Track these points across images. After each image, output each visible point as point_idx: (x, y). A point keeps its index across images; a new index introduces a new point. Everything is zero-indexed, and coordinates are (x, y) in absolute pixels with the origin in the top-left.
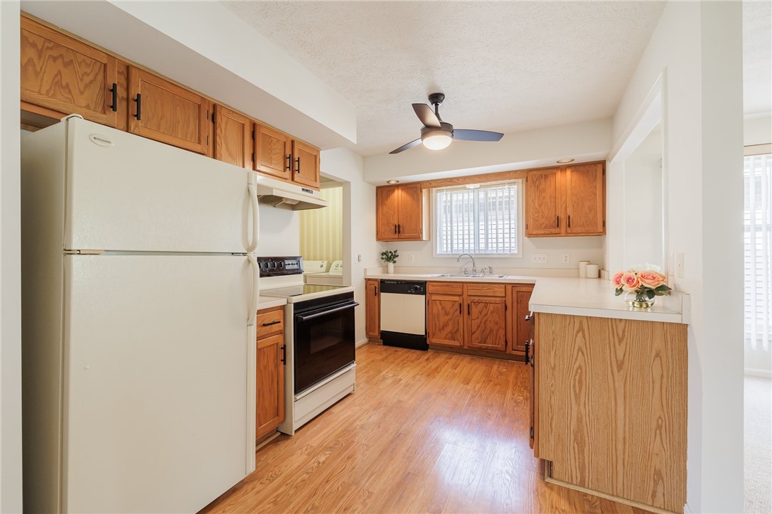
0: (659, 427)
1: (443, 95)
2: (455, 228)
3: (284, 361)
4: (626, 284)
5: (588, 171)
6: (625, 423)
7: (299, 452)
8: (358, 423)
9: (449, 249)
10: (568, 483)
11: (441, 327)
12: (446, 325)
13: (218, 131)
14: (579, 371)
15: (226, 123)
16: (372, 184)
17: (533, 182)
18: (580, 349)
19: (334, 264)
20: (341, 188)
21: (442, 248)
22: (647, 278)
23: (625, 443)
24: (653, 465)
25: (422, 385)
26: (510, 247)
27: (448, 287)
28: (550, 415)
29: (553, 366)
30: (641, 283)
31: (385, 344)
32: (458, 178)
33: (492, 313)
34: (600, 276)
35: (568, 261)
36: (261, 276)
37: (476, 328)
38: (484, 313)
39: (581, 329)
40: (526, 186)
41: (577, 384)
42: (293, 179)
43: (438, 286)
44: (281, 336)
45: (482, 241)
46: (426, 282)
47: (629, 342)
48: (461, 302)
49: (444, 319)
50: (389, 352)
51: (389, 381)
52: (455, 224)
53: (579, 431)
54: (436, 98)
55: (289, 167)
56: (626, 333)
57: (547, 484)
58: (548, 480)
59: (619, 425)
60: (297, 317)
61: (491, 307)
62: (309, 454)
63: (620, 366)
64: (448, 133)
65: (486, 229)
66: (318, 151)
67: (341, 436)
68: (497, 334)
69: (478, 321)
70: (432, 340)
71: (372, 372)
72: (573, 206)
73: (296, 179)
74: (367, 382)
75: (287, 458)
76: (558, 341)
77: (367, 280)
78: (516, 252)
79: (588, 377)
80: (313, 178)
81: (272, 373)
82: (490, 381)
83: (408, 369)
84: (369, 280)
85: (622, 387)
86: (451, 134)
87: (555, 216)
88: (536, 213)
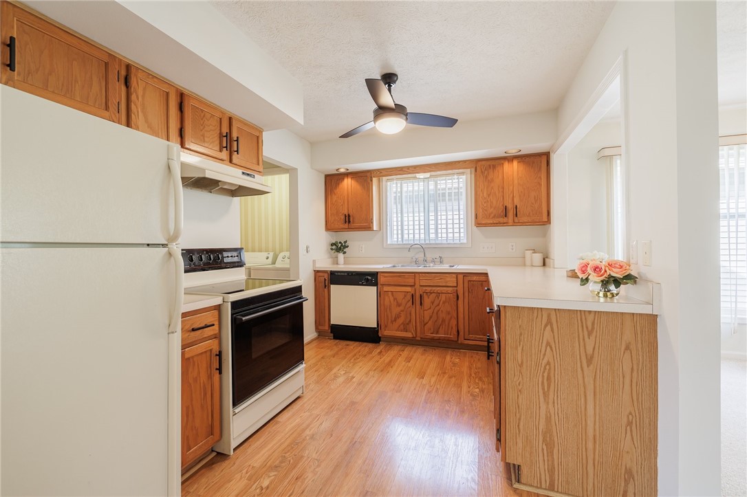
0: (630, 423)
1: (396, 75)
2: (405, 219)
3: (220, 370)
4: (593, 273)
5: (533, 163)
6: (595, 421)
7: (238, 476)
8: (308, 432)
9: (400, 240)
10: (537, 487)
11: (393, 319)
12: (398, 317)
13: (133, 97)
14: (548, 367)
15: (144, 89)
16: (319, 171)
17: (482, 172)
18: (548, 344)
19: (281, 255)
20: (288, 175)
21: (393, 238)
22: (615, 267)
23: (595, 442)
24: (624, 464)
25: (375, 383)
26: (460, 237)
27: (399, 278)
28: (518, 415)
29: (520, 363)
30: (608, 272)
31: (335, 338)
32: (408, 168)
33: (444, 303)
34: (544, 264)
35: (514, 250)
36: (186, 272)
37: (428, 318)
38: (436, 303)
39: (549, 322)
40: (476, 176)
41: (545, 381)
42: (231, 161)
43: (391, 277)
44: (216, 341)
45: (432, 231)
46: (377, 273)
47: (598, 336)
48: (413, 292)
49: (396, 310)
50: (340, 347)
51: (341, 380)
52: (405, 215)
53: (548, 433)
54: (389, 78)
55: (226, 147)
56: (596, 325)
57: (515, 490)
58: (516, 486)
59: (589, 422)
60: (235, 318)
61: (443, 297)
62: (249, 479)
63: (590, 361)
64: (403, 115)
65: (436, 220)
66: (261, 132)
67: (288, 451)
68: (449, 324)
69: (431, 311)
70: (384, 333)
71: (322, 371)
72: (520, 196)
73: (234, 161)
74: (317, 382)
75: (223, 485)
76: (526, 336)
77: (316, 272)
78: (465, 241)
79: (556, 372)
80: (255, 161)
81: (204, 385)
82: (445, 373)
83: (361, 364)
84: (318, 271)
85: (592, 382)
86: (405, 117)
87: (503, 205)
88: (485, 203)
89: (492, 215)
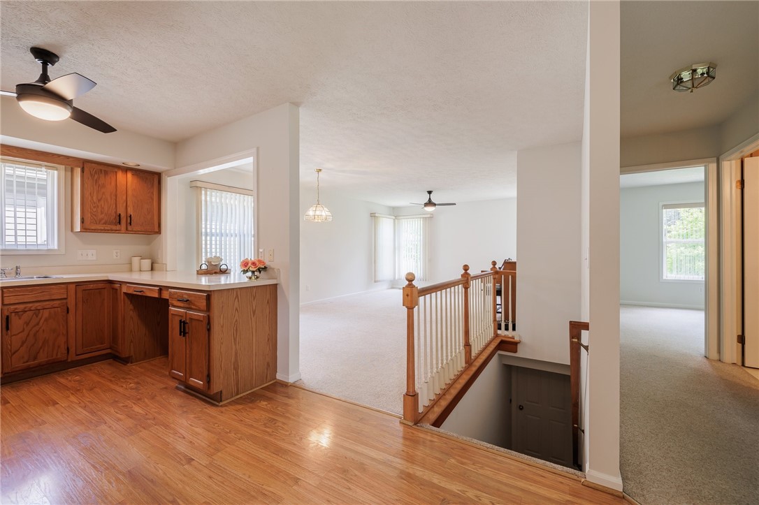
0: (268, 340)
1: (58, 57)
5: (147, 178)
6: (256, 344)
10: (230, 398)
14: (236, 323)
17: (91, 175)
18: (236, 309)
23: (256, 356)
29: (222, 325)
34: (152, 269)
35: (119, 257)
37: (19, 345)
38: (33, 323)
39: (237, 296)
40: (82, 177)
41: (235, 332)
47: (257, 300)
56: (257, 293)
58: (221, 404)
59: (253, 347)
61: (45, 314)
63: (254, 313)
68: (54, 344)
69: (23, 335)
72: (133, 206)
79: (240, 324)
85: (255, 324)
87: (116, 213)
88: (94, 207)
89: (103, 221)
